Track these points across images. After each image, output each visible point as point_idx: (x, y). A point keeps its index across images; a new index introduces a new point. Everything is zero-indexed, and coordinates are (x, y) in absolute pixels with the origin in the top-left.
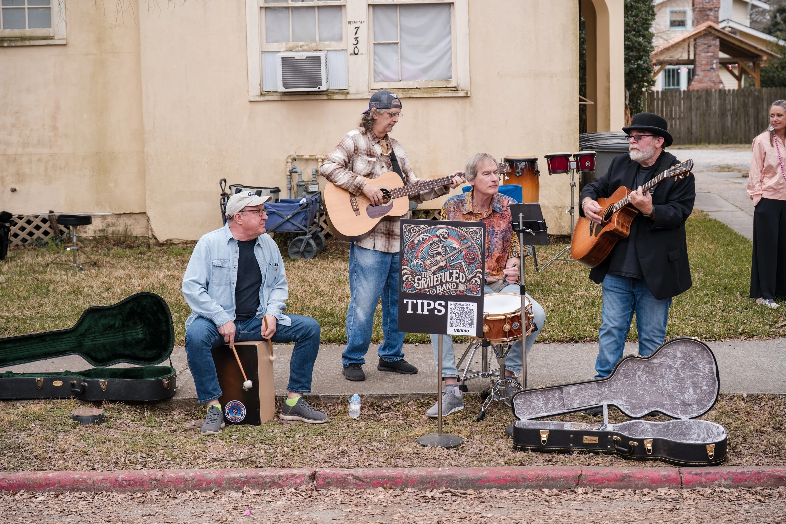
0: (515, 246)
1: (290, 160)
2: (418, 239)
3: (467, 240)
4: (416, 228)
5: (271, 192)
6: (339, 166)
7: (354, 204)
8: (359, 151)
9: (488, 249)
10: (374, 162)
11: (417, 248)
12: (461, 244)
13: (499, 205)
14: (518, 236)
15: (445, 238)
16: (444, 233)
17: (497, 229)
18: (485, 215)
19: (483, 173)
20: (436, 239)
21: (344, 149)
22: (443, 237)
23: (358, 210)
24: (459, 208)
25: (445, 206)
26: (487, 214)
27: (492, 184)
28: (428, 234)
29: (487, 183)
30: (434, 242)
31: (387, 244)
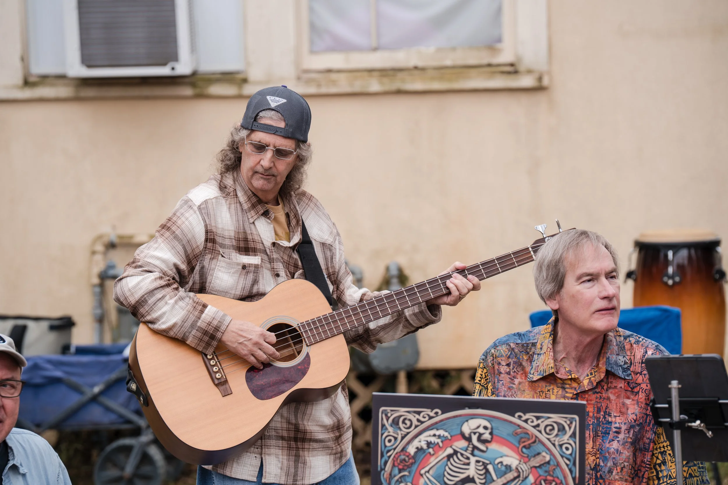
0: (664, 463)
1: (100, 248)
2: (416, 443)
3: (538, 447)
4: (410, 416)
5: (52, 328)
6: (163, 283)
7: (215, 369)
8: (219, 240)
9: (596, 468)
10: (256, 267)
11: (414, 468)
12: (525, 458)
13: (621, 360)
14: (670, 438)
15: (485, 442)
16: (481, 430)
17: (618, 420)
18: (586, 382)
19: (579, 278)
20: (461, 444)
21: (176, 237)
22: (479, 440)
23: (226, 382)
24: (521, 365)
25: (485, 360)
26: (590, 382)
27: (604, 304)
28: (441, 432)
29: (591, 302)
30: (456, 452)
31: (292, 464)
